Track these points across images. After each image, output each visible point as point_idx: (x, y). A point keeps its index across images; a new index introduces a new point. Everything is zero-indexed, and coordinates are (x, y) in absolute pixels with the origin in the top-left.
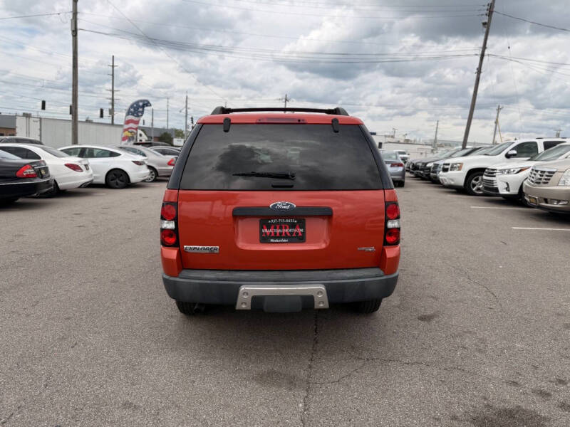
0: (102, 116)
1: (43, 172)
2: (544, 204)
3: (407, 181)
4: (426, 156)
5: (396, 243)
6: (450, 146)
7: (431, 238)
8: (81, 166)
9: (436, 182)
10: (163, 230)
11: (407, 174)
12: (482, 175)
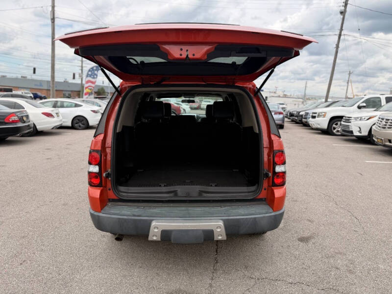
0: (74, 78)
1: (25, 119)
2: (388, 143)
3: (286, 124)
4: (298, 106)
5: (283, 184)
6: (315, 99)
7: (305, 169)
8: (53, 114)
9: (306, 125)
10: (90, 173)
11: (286, 119)
12: (341, 121)
